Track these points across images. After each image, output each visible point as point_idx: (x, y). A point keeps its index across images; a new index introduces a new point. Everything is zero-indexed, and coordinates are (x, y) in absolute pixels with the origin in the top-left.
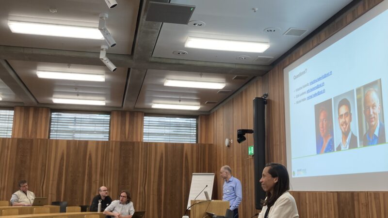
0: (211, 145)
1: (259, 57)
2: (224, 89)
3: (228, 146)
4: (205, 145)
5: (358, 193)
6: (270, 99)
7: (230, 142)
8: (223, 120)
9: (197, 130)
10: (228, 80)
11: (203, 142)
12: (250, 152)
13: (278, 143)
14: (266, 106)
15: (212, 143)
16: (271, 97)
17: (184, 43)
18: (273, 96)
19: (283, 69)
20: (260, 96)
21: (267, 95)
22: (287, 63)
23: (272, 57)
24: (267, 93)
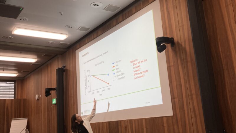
0: (25, 100)
1: (61, 42)
2: (35, 62)
3: (38, 99)
4: (20, 100)
5: (121, 121)
6: (67, 69)
7: (39, 97)
8: (34, 83)
9: (15, 90)
10: (38, 57)
11: (19, 98)
12: (53, 102)
13: (72, 96)
14: (64, 73)
15: (26, 98)
16: (68, 68)
17: (12, 31)
18: (69, 67)
19: (75, 50)
20: (60, 67)
21: (65, 66)
22: (78, 47)
23: (69, 43)
24: (65, 65)
